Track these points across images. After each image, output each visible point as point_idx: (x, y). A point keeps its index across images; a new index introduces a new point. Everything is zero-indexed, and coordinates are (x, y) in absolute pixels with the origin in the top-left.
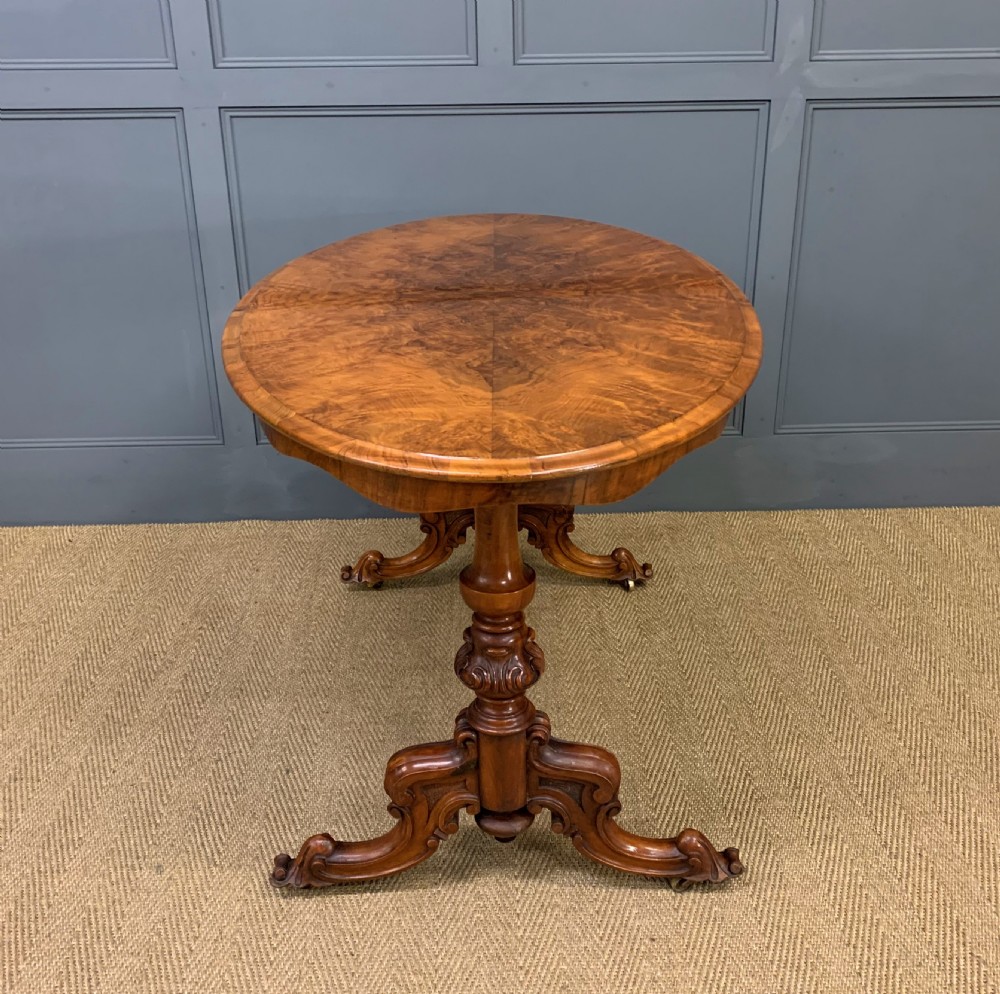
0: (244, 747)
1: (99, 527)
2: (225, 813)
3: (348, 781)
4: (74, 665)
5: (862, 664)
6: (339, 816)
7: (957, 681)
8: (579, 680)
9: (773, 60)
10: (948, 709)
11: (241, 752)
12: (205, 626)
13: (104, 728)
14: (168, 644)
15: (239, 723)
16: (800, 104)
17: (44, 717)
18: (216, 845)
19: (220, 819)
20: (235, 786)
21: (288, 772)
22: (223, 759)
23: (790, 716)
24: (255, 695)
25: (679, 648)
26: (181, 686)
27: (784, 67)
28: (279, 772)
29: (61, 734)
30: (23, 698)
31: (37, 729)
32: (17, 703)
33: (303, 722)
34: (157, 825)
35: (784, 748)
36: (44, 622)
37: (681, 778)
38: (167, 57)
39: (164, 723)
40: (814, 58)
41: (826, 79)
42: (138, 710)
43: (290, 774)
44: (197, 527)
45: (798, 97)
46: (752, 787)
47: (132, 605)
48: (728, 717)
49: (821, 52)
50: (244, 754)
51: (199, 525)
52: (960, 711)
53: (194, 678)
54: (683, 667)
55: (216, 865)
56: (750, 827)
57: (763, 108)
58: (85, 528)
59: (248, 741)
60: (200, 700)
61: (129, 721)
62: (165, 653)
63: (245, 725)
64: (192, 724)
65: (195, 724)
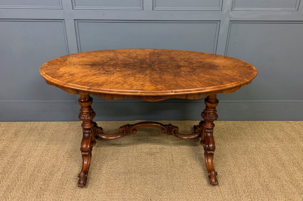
1: (44, 122)
4: (33, 169)
5: (241, 174)
7: (266, 180)
9: (221, 10)
10: (264, 190)
12: (69, 156)
13: (39, 192)
14: (59, 162)
15: (75, 191)
16: (228, 22)
17: (23, 188)
26: (61, 177)
27: (224, 12)
29: (28, 194)
30: (19, 181)
31: (21, 192)
32: (17, 182)
36: (27, 154)
38: (60, 6)
39: (55, 191)
40: (233, 10)
41: (235, 15)
42: (49, 186)
44: (69, 123)
45: (228, 20)
47: (51, 149)
49: (234, 8)
51: (70, 122)
52: (267, 191)
53: (65, 175)
57: (218, 22)
58: (41, 123)
60: (66, 183)
61: (46, 189)
62: (58, 165)
63: (77, 192)
64: (63, 191)
65: (64, 191)
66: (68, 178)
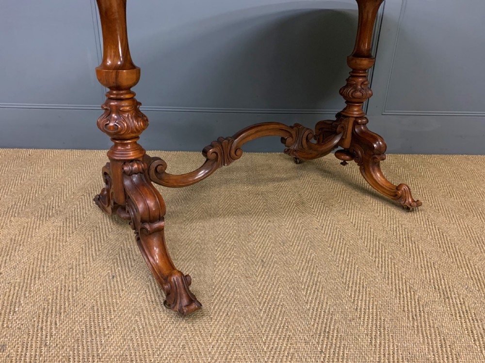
0: (89, 260)
2: (65, 304)
3: (151, 284)
5: (453, 224)
6: (142, 309)
8: (294, 228)
11: (86, 263)
12: (85, 194)
13: (7, 246)
14: (63, 202)
15: (90, 245)
18: (51, 329)
19: (60, 308)
20: (77, 286)
21: (113, 277)
22: (74, 267)
23: (424, 252)
24: (104, 230)
25: (347, 213)
26: (62, 224)
28: (107, 277)
33: (129, 247)
34: (15, 312)
35: (427, 271)
37: (368, 290)
39: (45, 245)
42: (32, 236)
43: (115, 278)
46: (417, 297)
47: (50, 183)
48: (386, 251)
50: (88, 265)
51: (96, 151)
53: (71, 220)
54: (352, 223)
55: (46, 345)
56: (426, 325)
58: (39, 150)
59: (93, 257)
60: (71, 232)
61: (23, 243)
62: (59, 207)
63: (93, 247)
64: (61, 245)
65: (63, 246)
66: (77, 225)
